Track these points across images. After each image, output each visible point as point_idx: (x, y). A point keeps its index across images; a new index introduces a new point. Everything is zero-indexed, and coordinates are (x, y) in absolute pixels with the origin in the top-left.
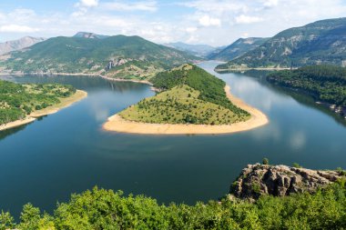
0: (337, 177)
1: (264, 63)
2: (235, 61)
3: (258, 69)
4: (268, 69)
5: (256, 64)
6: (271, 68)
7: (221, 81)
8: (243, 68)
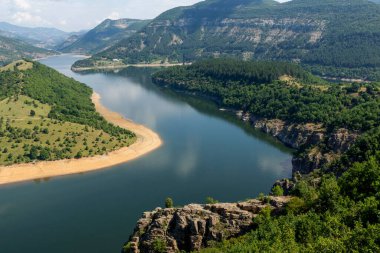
0: (260, 206)
1: (145, 57)
2: (103, 55)
3: (139, 66)
4: (152, 65)
5: (135, 58)
6: (156, 64)
7: (84, 86)
8: (116, 64)
